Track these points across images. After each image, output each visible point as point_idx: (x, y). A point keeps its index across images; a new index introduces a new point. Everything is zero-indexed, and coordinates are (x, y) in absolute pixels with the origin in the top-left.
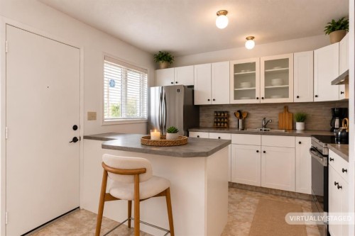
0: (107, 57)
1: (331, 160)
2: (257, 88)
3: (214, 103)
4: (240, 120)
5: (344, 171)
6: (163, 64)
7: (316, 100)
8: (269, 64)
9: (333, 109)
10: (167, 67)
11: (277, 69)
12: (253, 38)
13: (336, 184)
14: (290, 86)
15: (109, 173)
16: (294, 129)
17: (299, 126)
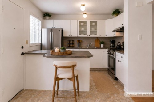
0: (31, 13)
1: (117, 55)
2: (87, 30)
3: (71, 36)
4: (79, 44)
5: (122, 57)
6: (47, 17)
7: (106, 36)
8: (91, 23)
9: (111, 40)
10: (49, 19)
11: (94, 25)
12: (86, 14)
13: (119, 61)
14: (98, 30)
15: (58, 68)
16: (100, 47)
17: (102, 46)
